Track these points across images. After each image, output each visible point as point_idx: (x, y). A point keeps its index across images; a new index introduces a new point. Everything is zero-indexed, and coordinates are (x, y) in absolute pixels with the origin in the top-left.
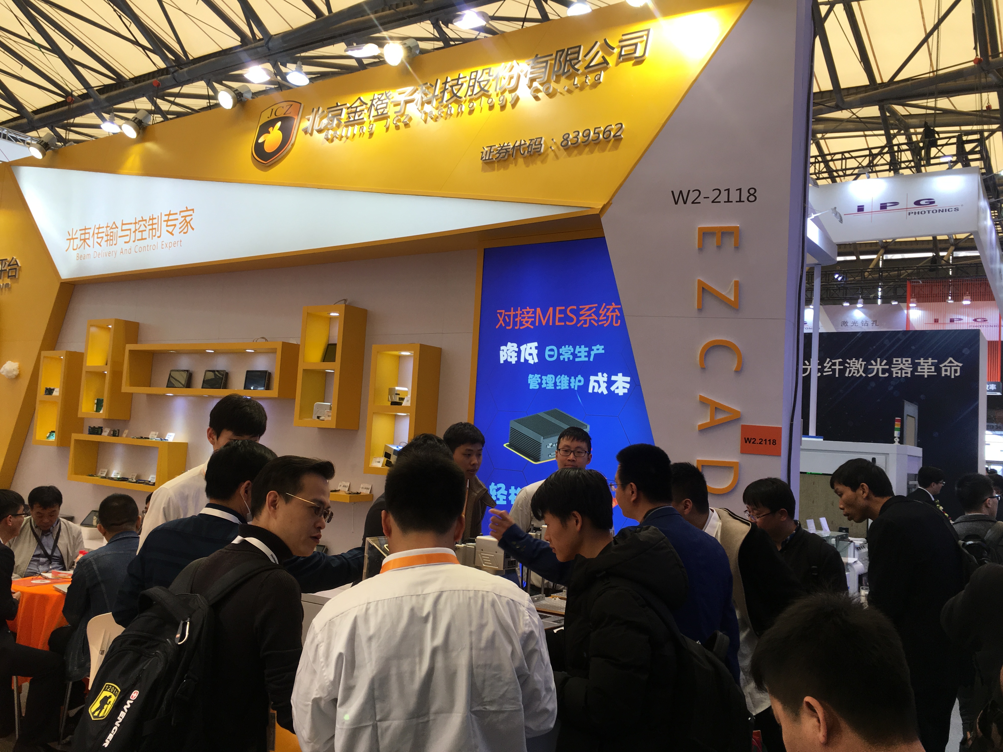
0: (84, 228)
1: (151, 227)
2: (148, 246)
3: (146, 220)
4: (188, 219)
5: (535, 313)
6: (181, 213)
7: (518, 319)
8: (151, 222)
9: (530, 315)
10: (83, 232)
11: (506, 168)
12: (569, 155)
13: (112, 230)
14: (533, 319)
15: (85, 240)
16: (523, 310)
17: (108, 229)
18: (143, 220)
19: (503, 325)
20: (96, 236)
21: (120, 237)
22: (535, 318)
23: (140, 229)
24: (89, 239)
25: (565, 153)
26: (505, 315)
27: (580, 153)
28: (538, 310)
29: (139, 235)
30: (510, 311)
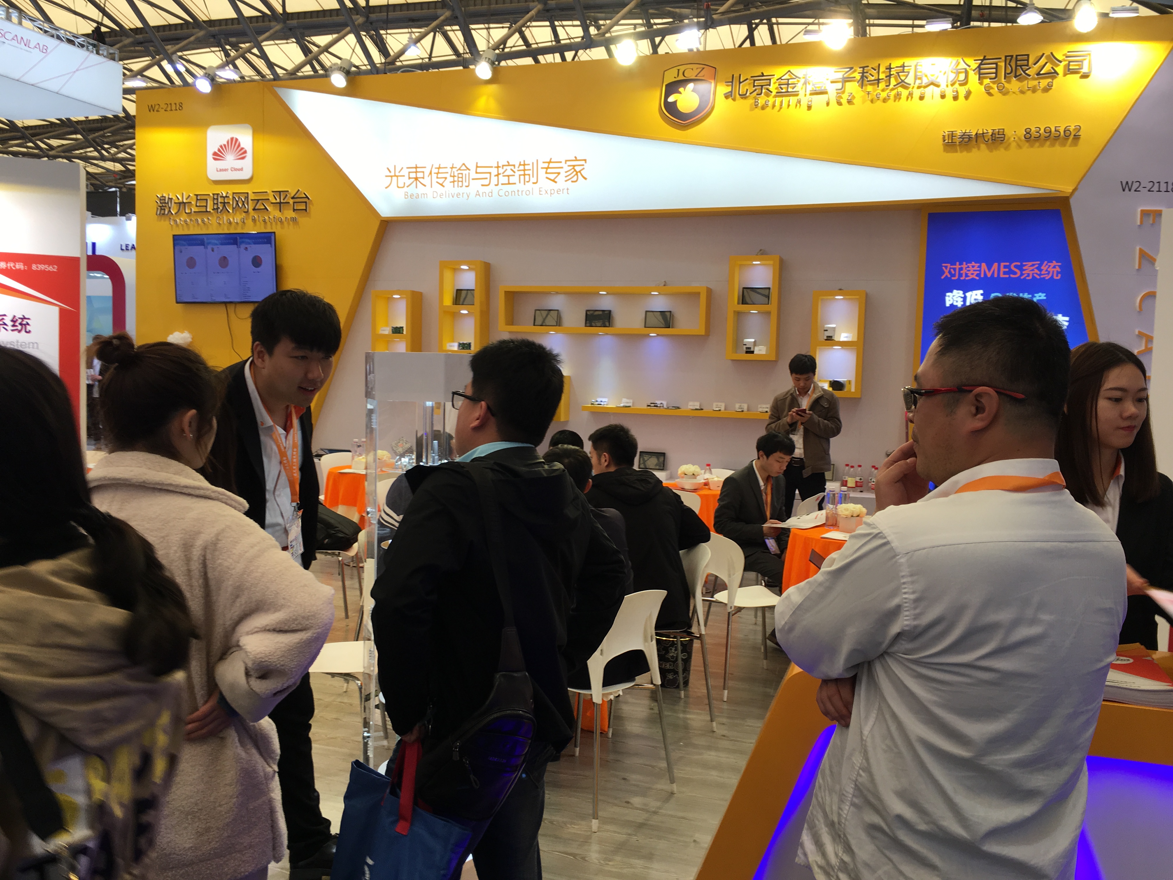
0: (415, 166)
1: (522, 173)
2: (518, 191)
3: (514, 166)
4: (578, 169)
5: (980, 267)
6: (567, 162)
7: (963, 272)
8: (522, 168)
9: (975, 269)
10: (414, 170)
11: (969, 150)
12: (1032, 146)
13: (460, 172)
14: (978, 272)
15: (416, 179)
16: (969, 265)
17: (454, 170)
18: (509, 165)
19: (949, 276)
20: (434, 176)
21: (473, 179)
22: (980, 271)
23: (505, 174)
24: (423, 178)
25: (1027, 144)
26: (950, 268)
27: (1042, 145)
28: (984, 265)
29: (505, 180)
30: (955, 265)
